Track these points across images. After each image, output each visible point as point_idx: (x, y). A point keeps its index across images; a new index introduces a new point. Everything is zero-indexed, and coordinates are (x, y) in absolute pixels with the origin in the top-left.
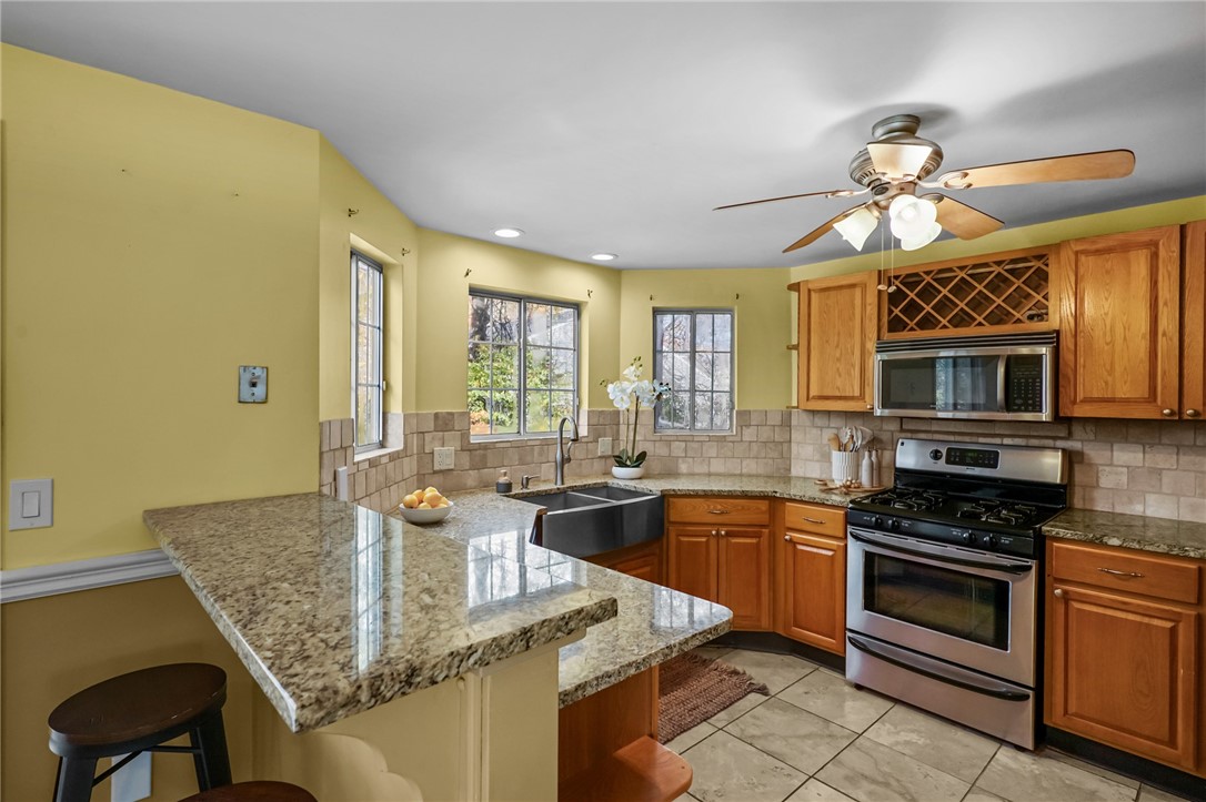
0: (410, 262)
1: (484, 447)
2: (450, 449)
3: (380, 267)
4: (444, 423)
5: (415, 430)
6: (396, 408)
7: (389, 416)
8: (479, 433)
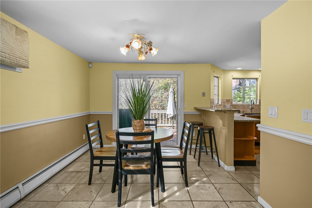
0: (222, 76)
1: (235, 105)
2: (229, 105)
3: (218, 77)
4: (228, 101)
5: (223, 102)
6: (220, 98)
7: (219, 99)
8: (234, 103)
